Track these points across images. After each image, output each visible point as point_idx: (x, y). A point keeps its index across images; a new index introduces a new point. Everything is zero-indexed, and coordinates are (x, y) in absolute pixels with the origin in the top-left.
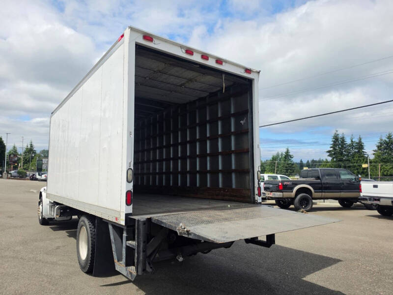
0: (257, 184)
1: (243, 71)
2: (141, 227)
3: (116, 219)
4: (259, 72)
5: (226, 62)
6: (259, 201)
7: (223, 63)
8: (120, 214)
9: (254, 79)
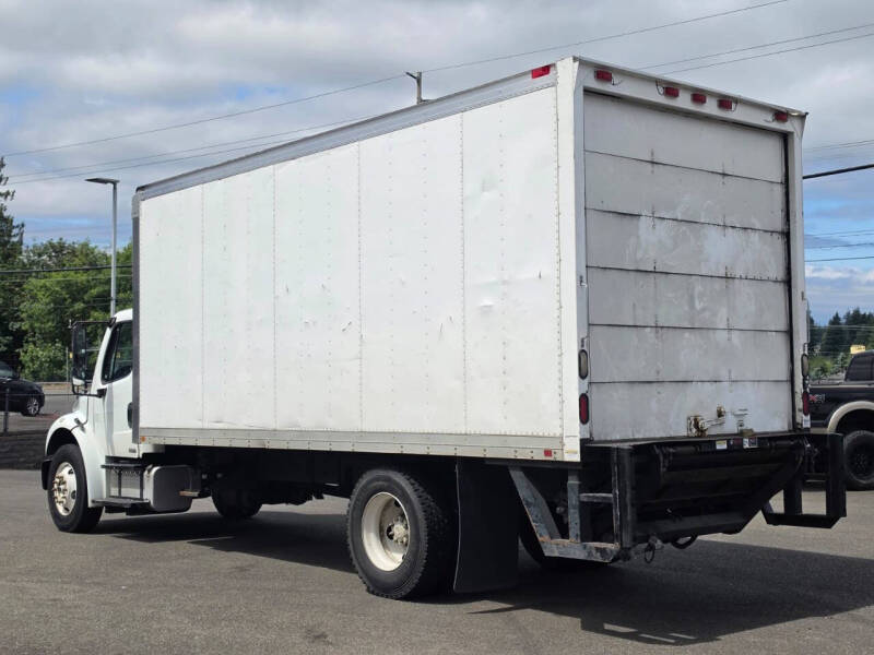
0: (801, 386)
1: (770, 117)
2: (626, 461)
3: (548, 453)
4: (802, 117)
5: (738, 101)
6: (804, 426)
7: (733, 105)
8: (562, 442)
9: (792, 133)
